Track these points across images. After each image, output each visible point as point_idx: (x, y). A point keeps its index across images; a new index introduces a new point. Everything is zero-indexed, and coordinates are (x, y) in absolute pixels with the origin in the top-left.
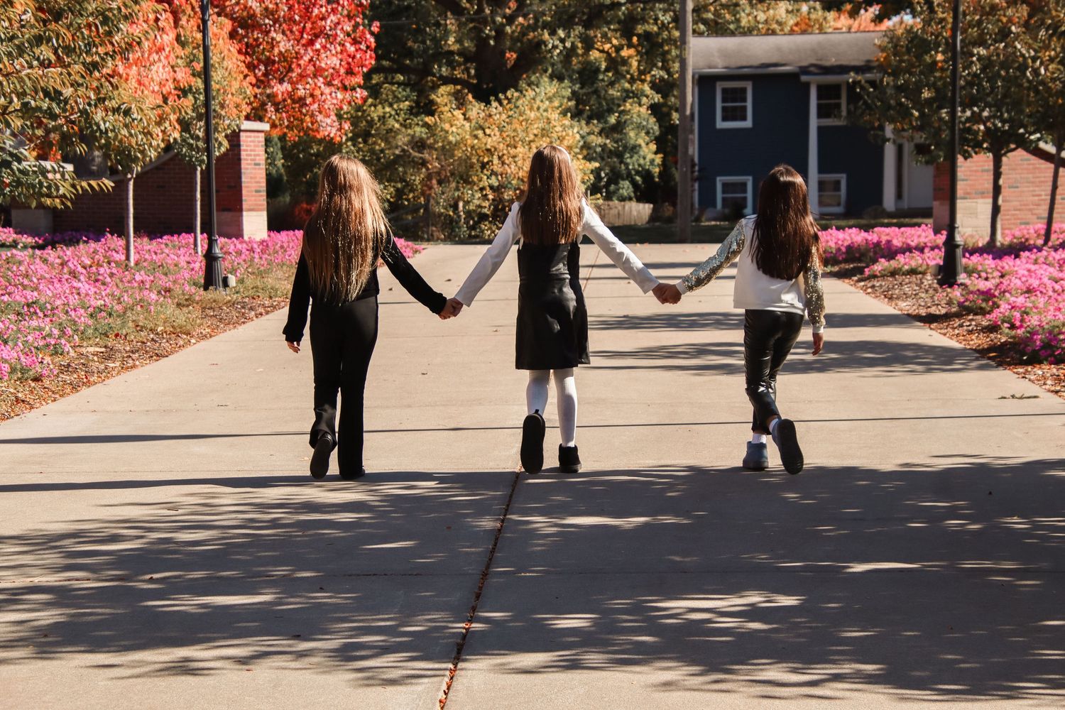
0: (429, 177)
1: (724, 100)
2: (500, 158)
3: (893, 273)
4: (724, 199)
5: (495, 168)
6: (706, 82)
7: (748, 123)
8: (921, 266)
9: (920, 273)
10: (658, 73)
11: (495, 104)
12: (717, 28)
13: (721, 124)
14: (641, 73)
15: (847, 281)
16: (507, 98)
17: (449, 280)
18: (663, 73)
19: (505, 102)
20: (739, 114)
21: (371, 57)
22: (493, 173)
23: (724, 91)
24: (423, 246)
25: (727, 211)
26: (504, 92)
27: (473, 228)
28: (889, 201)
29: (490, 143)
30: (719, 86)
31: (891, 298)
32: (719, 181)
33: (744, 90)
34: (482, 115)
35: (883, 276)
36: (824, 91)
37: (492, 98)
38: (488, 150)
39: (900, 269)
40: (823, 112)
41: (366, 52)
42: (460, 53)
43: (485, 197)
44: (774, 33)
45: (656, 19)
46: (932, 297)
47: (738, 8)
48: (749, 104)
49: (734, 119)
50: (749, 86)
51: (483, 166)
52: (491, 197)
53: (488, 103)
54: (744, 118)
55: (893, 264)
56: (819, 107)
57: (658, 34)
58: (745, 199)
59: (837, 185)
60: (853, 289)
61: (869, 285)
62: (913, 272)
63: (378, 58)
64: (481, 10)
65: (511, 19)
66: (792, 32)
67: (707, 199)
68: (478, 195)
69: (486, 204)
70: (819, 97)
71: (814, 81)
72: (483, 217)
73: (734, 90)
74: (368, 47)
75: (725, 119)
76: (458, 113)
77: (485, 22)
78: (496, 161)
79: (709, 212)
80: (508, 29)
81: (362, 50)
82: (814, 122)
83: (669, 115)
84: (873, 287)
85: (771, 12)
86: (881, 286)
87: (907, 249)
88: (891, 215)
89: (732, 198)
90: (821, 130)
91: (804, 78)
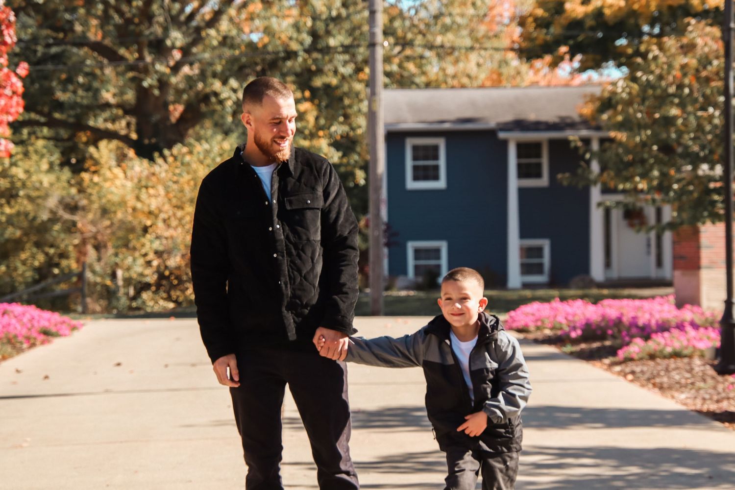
0: (84, 242)
1: (415, 158)
2: (164, 221)
3: (652, 357)
4: (417, 268)
5: (159, 232)
6: (395, 138)
7: (441, 184)
8: (686, 348)
9: (686, 356)
10: (338, 129)
11: (160, 161)
12: (402, 81)
13: (412, 184)
14: (319, 128)
15: (598, 364)
16: (172, 155)
17: (119, 364)
18: (345, 129)
19: (170, 159)
20: (431, 173)
21: (18, 104)
22: (158, 237)
23: (415, 148)
24: (82, 322)
25: (420, 279)
26: (170, 148)
27: (134, 298)
28: (597, 270)
29: (154, 204)
30: (410, 143)
31: (661, 388)
32: (411, 246)
33: (436, 148)
34: (145, 173)
35: (641, 359)
36: (524, 149)
37: (156, 155)
38: (150, 213)
39: (661, 351)
40: (524, 172)
41: (11, 98)
42: (118, 106)
43: (149, 263)
44: (463, 87)
45: (336, 72)
46: (715, 388)
47: (424, 61)
48: (442, 162)
49: (426, 178)
50: (441, 143)
51: (145, 230)
52: (155, 263)
53: (152, 159)
54: (436, 178)
55: (651, 345)
56: (520, 166)
57: (337, 87)
58: (439, 267)
59: (538, 251)
60: (608, 375)
61: (628, 370)
62: (676, 355)
63: (27, 109)
64: (141, 58)
65: (176, 69)
66: (482, 87)
67: (398, 267)
68: (141, 261)
69: (148, 271)
70: (519, 155)
71: (513, 138)
72: (146, 286)
73: (426, 148)
74: (14, 93)
75: (416, 178)
76: (118, 171)
77: (146, 71)
78: (160, 224)
79: (400, 281)
80: (174, 80)
81: (7, 96)
82: (514, 183)
83: (352, 175)
84: (633, 373)
85: (461, 65)
86: (642, 372)
87: (663, 327)
88: (600, 286)
89: (425, 266)
90: (522, 191)
91: (502, 135)
